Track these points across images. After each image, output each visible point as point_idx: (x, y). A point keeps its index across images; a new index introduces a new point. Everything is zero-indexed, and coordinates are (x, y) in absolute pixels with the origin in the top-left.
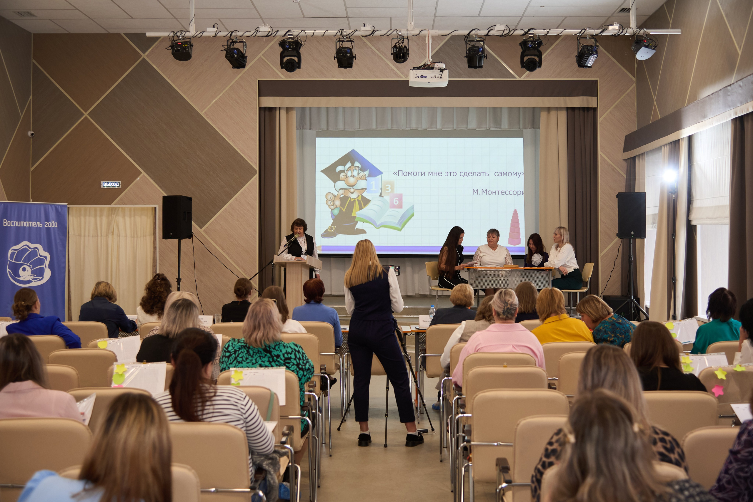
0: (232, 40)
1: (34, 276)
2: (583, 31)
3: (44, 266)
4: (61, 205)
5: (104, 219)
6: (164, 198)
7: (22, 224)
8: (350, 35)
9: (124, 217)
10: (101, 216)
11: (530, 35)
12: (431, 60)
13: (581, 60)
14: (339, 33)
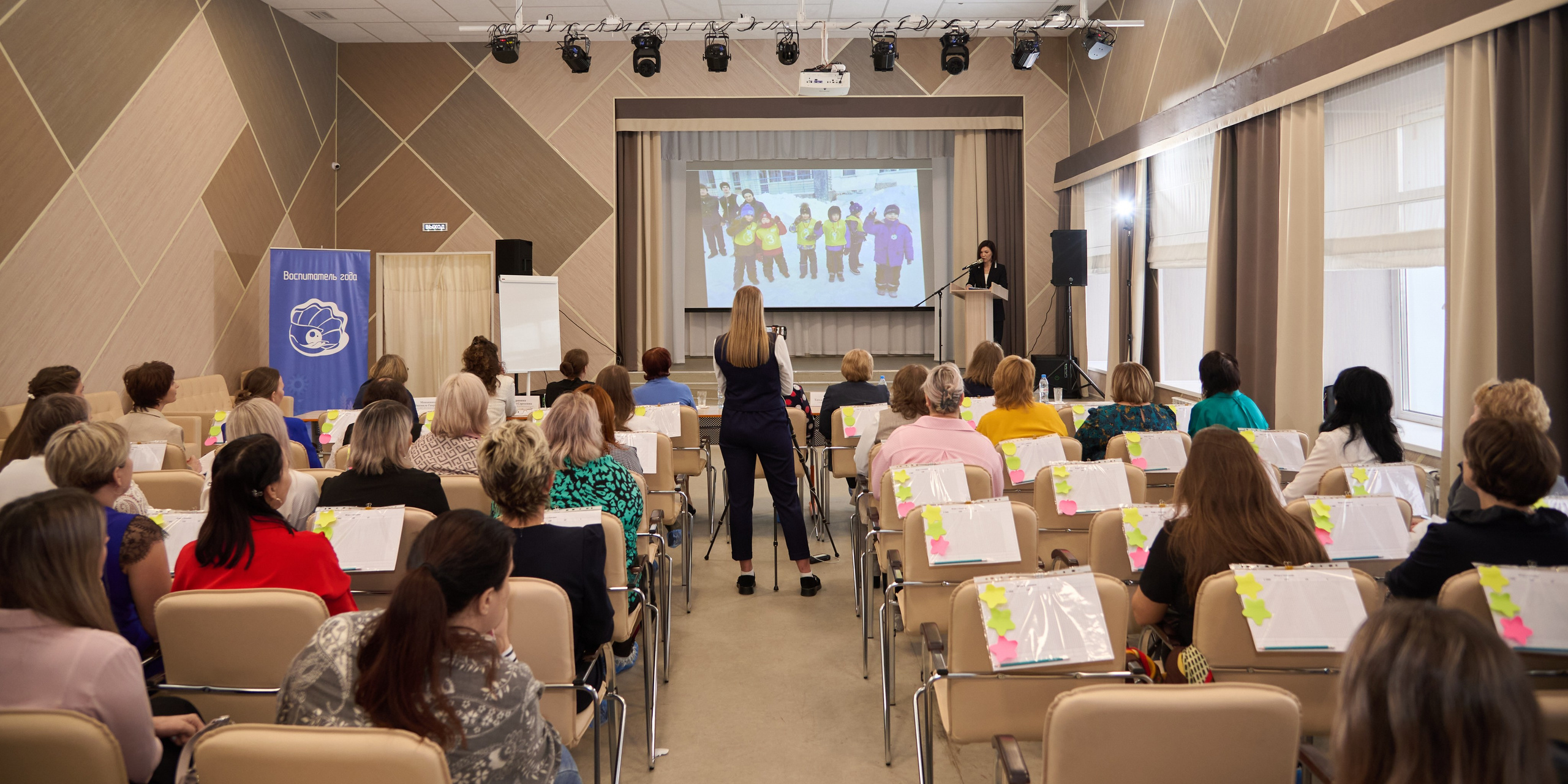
0: (571, 36)
1: (326, 343)
2: (1021, 22)
3: (339, 330)
4: (362, 253)
5: (429, 269)
6: (499, 243)
7: (309, 276)
8: (723, 29)
9: (452, 266)
10: (424, 266)
11: (954, 28)
12: (827, 60)
13: (1018, 61)
14: (709, 27)
